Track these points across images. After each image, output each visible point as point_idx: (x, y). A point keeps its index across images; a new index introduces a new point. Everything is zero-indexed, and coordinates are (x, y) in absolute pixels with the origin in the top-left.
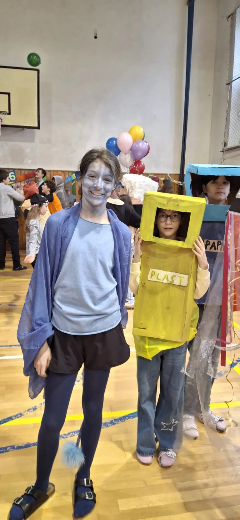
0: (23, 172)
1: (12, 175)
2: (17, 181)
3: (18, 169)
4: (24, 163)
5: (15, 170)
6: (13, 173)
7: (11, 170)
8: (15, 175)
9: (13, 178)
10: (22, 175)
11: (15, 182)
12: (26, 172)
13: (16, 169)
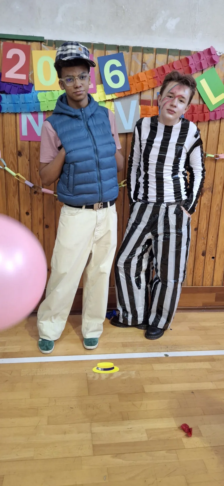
0: (149, 58)
1: (113, 68)
2: (130, 90)
3: (136, 49)
4: (153, 28)
5: (125, 54)
6: (118, 64)
7: (110, 53)
8: (122, 69)
9: (115, 79)
10: (146, 69)
11: (122, 95)
12: (161, 60)
13: (126, 48)
